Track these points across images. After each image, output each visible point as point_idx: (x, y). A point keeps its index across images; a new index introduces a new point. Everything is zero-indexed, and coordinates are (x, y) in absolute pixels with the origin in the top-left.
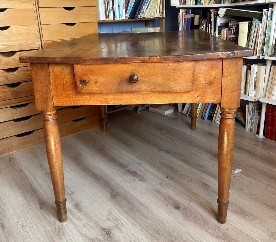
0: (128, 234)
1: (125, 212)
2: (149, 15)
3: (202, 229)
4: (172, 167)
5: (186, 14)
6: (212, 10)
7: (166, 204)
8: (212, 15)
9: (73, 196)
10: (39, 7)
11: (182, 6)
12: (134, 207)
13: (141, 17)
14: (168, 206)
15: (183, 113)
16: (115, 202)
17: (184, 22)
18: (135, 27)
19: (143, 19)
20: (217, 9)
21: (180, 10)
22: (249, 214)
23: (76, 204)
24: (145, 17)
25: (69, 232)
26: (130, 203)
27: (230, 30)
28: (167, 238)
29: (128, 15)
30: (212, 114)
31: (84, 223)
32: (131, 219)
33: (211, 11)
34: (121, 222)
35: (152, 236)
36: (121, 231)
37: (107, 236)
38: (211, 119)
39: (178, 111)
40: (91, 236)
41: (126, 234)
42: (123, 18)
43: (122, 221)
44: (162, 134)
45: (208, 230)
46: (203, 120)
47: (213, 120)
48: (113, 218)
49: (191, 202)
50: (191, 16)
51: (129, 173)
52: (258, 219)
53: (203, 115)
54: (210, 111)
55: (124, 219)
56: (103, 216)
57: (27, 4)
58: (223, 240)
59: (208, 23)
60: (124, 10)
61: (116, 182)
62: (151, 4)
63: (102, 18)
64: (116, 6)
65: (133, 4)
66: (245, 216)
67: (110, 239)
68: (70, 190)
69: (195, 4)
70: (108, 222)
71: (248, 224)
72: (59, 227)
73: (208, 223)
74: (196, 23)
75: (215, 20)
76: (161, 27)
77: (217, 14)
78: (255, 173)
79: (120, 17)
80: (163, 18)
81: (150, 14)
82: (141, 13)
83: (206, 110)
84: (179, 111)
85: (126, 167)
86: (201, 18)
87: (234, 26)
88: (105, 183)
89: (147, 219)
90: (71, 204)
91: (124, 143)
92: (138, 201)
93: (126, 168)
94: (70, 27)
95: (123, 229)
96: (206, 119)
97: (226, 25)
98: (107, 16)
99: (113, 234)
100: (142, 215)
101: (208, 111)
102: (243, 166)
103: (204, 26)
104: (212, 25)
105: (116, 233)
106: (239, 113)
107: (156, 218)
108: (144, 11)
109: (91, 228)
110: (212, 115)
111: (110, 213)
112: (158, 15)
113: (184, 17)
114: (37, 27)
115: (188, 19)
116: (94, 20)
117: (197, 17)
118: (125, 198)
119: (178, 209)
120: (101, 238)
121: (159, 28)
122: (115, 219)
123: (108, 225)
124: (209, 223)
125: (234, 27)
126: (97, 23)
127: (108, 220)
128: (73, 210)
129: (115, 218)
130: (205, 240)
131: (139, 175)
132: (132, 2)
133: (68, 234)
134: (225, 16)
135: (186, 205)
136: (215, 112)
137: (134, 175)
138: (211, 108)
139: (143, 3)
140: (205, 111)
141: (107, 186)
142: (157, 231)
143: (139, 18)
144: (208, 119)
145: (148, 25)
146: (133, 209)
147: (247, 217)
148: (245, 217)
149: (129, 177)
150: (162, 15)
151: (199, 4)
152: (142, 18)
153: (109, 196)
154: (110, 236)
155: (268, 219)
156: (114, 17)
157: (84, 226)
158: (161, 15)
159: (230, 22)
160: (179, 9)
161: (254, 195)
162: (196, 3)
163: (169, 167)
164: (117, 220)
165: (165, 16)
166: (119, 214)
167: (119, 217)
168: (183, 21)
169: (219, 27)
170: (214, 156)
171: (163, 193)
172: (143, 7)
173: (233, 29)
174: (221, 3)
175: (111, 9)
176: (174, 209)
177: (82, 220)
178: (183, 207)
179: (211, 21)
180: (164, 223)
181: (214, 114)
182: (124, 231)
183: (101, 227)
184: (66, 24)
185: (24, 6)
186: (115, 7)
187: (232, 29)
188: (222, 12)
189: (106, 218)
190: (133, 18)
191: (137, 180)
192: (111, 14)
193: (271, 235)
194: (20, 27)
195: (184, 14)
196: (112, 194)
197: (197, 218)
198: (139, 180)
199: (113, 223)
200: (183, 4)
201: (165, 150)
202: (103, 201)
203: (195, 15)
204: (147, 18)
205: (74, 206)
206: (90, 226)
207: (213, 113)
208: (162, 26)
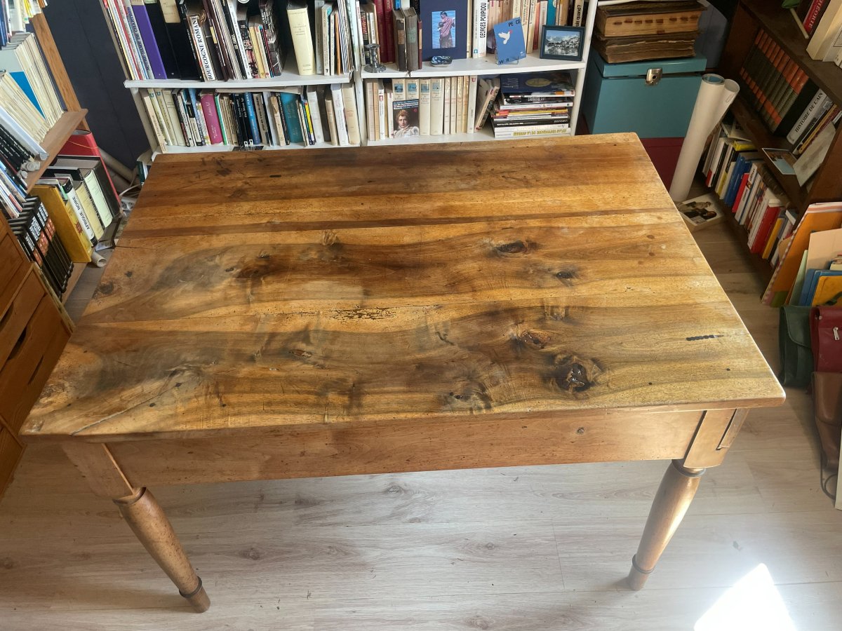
9: (270, 498)
23: (296, 502)
25: (354, 537)
27: (268, 28)
37: (401, 493)
40: (385, 513)
50: (145, 0)
56: (361, 479)
67: (410, 492)
68: (247, 496)
70: (376, 479)
72: (330, 547)
74: (170, 16)
75: (226, 9)
76: (38, 31)
86: (183, 8)
99: (406, 485)
105: (405, 480)
109: (371, 506)
112: (33, 9)
113: (122, 6)
115: (137, 8)
117: (169, 3)
120: (399, 502)
123: (381, 483)
127: (373, 476)
154: (405, 491)
157: (359, 512)
159: (265, 11)
165: (46, 5)
169: (240, 23)
187: (271, 25)
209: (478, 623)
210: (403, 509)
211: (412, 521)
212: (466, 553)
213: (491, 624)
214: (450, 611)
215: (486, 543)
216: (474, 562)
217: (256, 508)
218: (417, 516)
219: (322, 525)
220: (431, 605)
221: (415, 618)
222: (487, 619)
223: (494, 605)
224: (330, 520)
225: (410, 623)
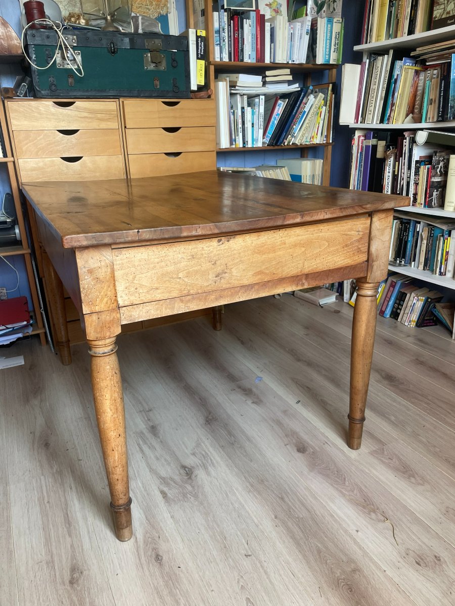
0: (217, 479)
1: (220, 447)
2: (304, 140)
3: (333, 487)
4: (309, 388)
5: (365, 140)
6: (406, 134)
7: (286, 443)
8: (406, 142)
9: (151, 414)
10: (125, 127)
11: (359, 125)
12: (235, 441)
13: (289, 142)
14: (287, 446)
15: (350, 303)
16: (208, 430)
17: (361, 153)
18: (283, 159)
19: (294, 147)
20: (414, 131)
21: (356, 132)
22: (417, 474)
23: (152, 426)
24: (297, 142)
25: (134, 465)
26: (230, 434)
27: (434, 169)
28: (274, 493)
29: (267, 140)
30: (398, 308)
31: (157, 454)
32: (227, 457)
33: (404, 135)
34: (211, 460)
35: (252, 486)
36: (208, 474)
37: (187, 476)
38: (396, 318)
39: (343, 299)
40: (163, 473)
41: (214, 477)
42: (260, 145)
43: (212, 458)
44: (306, 335)
45: (342, 490)
46: (382, 318)
47: (399, 320)
48: (201, 453)
49: (326, 444)
50: (372, 142)
51: (239, 390)
52: (429, 483)
53: (383, 309)
54: (395, 303)
55: (216, 455)
56: (187, 449)
57: (109, 123)
58: (362, 508)
59: (399, 155)
60: (261, 131)
61: (217, 401)
62: (307, 121)
63: (225, 144)
64: (248, 125)
65: (276, 122)
66: (410, 476)
67: (190, 481)
68: (148, 405)
69: (380, 123)
70: (192, 457)
71: (411, 489)
73: (345, 479)
74: (379, 155)
75: (411, 151)
76: (325, 159)
77: (413, 141)
78: (448, 412)
79: (254, 143)
80: (328, 144)
81: (305, 138)
82: (290, 136)
83: (389, 302)
84: (345, 301)
85: (237, 381)
86: (387, 147)
87: (443, 160)
88: (201, 400)
89: (251, 461)
90: (145, 425)
91: (243, 343)
92: (243, 432)
93: (237, 383)
94: (172, 158)
95: (212, 471)
96: (388, 316)
97: (428, 160)
98: (232, 141)
99: (196, 476)
100: (245, 454)
101: (391, 303)
102: (430, 398)
103: (392, 159)
104: (404, 159)
105: (200, 474)
106: (444, 309)
107: (265, 461)
108: (294, 134)
109: (165, 463)
110: (398, 311)
111: (198, 445)
112: (318, 140)
113: (360, 145)
114: (121, 157)
115: (367, 147)
116: (212, 147)
117: (381, 144)
118: (226, 426)
119: (303, 453)
120: (177, 478)
121: (322, 161)
122: (203, 455)
123: (190, 461)
124: (347, 479)
125: (441, 164)
126: (215, 153)
127: (194, 454)
128: (146, 434)
129: (204, 453)
130: (333, 503)
131: (255, 395)
132: (275, 119)
133: (132, 467)
134: (428, 143)
135: (317, 448)
136: (402, 306)
137: (246, 394)
138: (397, 299)
139: (295, 119)
140: (386, 303)
141: (203, 405)
142: (262, 481)
143: (286, 144)
144: (390, 316)
145: (305, 156)
146: (233, 444)
147: (411, 478)
148: (409, 478)
149: (238, 397)
150: (327, 140)
151: (386, 122)
152: (291, 144)
153: (202, 420)
154: (190, 478)
155: (446, 487)
156: (244, 143)
157: (158, 459)
158: (325, 139)
159: (436, 155)
160: (354, 130)
161: (435, 446)
162: (382, 121)
163: (305, 388)
164: (205, 456)
165: (331, 142)
166: (211, 449)
167: (211, 453)
168: (360, 151)
169: (417, 162)
170: (383, 377)
171: (285, 425)
172: (294, 127)
173: (440, 167)
174: (420, 122)
175: (240, 130)
176: (295, 450)
177: (155, 449)
178: (312, 450)
179: (404, 152)
180: (274, 470)
181: (401, 310)
182: (213, 473)
183: (180, 463)
184: (166, 154)
185: (104, 125)
186: (247, 127)
187: (438, 167)
188: (422, 137)
189: (191, 452)
190: (276, 144)
191: (249, 402)
192: (239, 138)
193: (445, 512)
194: (97, 158)
195: (362, 138)
196: (207, 417)
197: (330, 470)
198: (253, 403)
199: (199, 460)
200: (361, 123)
201: (305, 361)
202: (191, 426)
203: (379, 140)
204: (299, 144)
205: (150, 428)
206: (166, 460)
207: (400, 307)
208: (327, 158)
209: (75, 576)
210: (172, 483)
211: (162, 492)
212: (144, 542)
213: (76, 587)
214: (82, 550)
215: (161, 554)
216: (137, 551)
217: (141, 411)
218: (168, 494)
219: (139, 445)
220: (86, 533)
221: (72, 527)
222: (80, 582)
223: (96, 582)
224: (145, 448)
225: (67, 525)
